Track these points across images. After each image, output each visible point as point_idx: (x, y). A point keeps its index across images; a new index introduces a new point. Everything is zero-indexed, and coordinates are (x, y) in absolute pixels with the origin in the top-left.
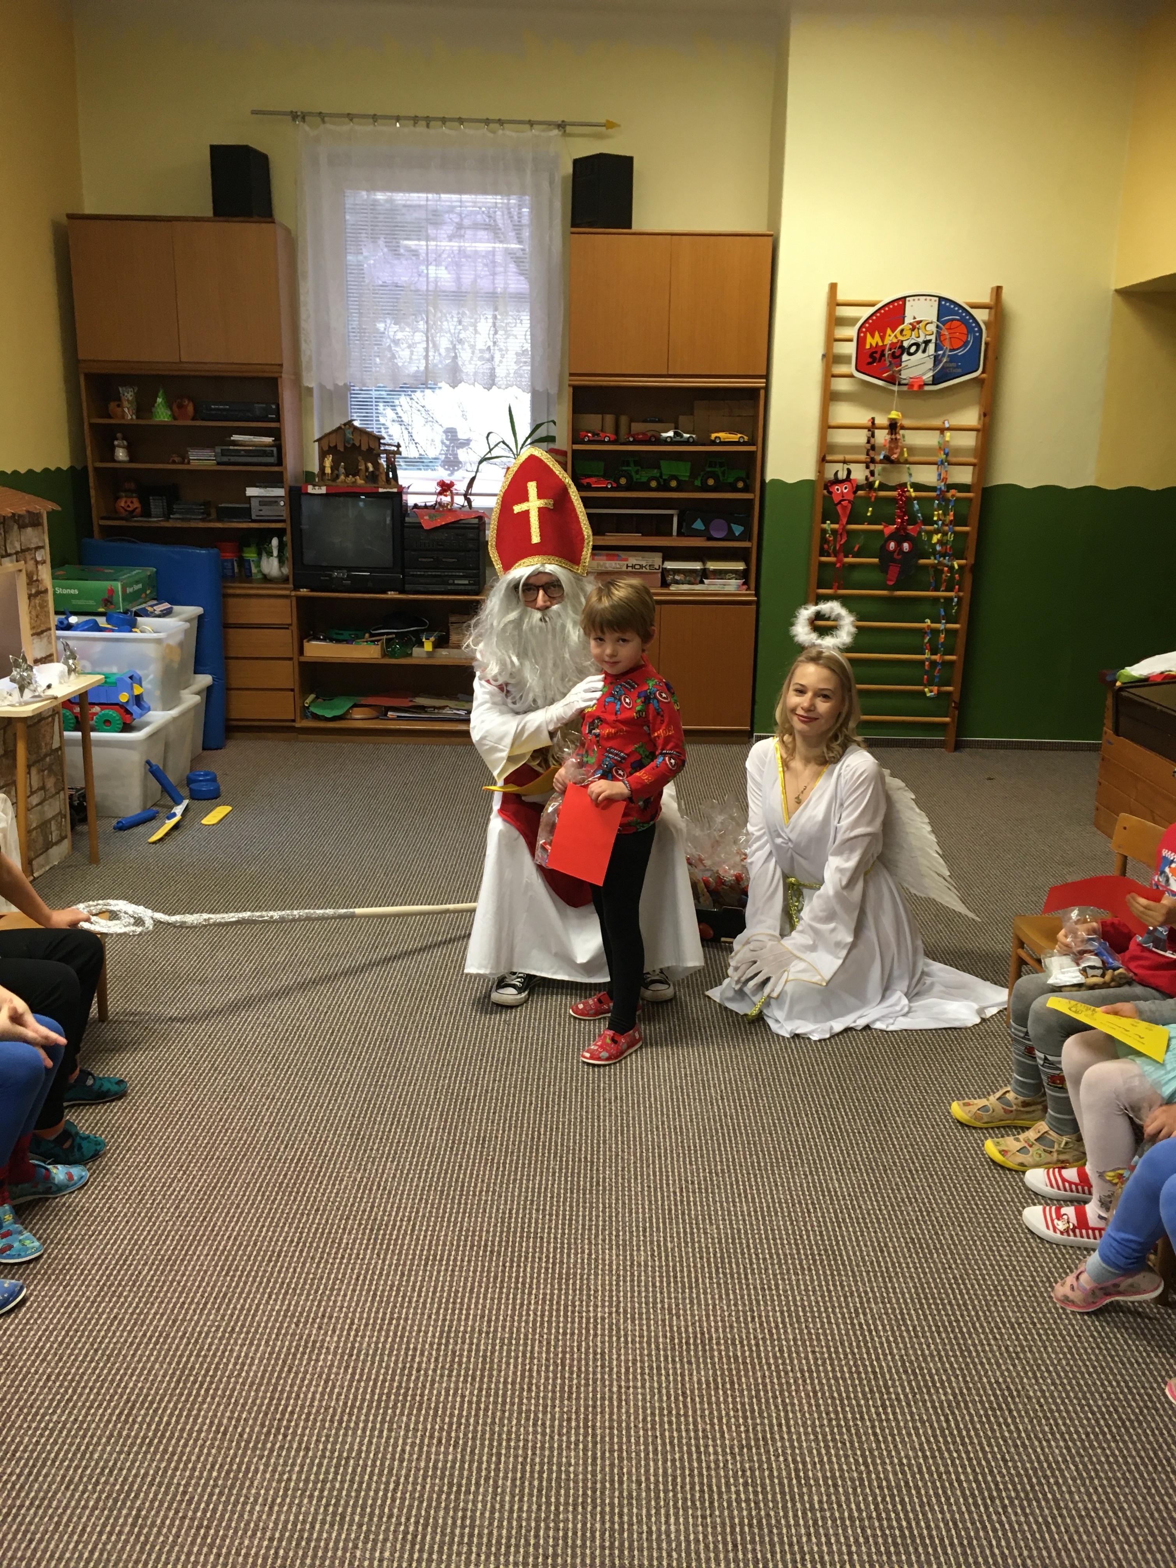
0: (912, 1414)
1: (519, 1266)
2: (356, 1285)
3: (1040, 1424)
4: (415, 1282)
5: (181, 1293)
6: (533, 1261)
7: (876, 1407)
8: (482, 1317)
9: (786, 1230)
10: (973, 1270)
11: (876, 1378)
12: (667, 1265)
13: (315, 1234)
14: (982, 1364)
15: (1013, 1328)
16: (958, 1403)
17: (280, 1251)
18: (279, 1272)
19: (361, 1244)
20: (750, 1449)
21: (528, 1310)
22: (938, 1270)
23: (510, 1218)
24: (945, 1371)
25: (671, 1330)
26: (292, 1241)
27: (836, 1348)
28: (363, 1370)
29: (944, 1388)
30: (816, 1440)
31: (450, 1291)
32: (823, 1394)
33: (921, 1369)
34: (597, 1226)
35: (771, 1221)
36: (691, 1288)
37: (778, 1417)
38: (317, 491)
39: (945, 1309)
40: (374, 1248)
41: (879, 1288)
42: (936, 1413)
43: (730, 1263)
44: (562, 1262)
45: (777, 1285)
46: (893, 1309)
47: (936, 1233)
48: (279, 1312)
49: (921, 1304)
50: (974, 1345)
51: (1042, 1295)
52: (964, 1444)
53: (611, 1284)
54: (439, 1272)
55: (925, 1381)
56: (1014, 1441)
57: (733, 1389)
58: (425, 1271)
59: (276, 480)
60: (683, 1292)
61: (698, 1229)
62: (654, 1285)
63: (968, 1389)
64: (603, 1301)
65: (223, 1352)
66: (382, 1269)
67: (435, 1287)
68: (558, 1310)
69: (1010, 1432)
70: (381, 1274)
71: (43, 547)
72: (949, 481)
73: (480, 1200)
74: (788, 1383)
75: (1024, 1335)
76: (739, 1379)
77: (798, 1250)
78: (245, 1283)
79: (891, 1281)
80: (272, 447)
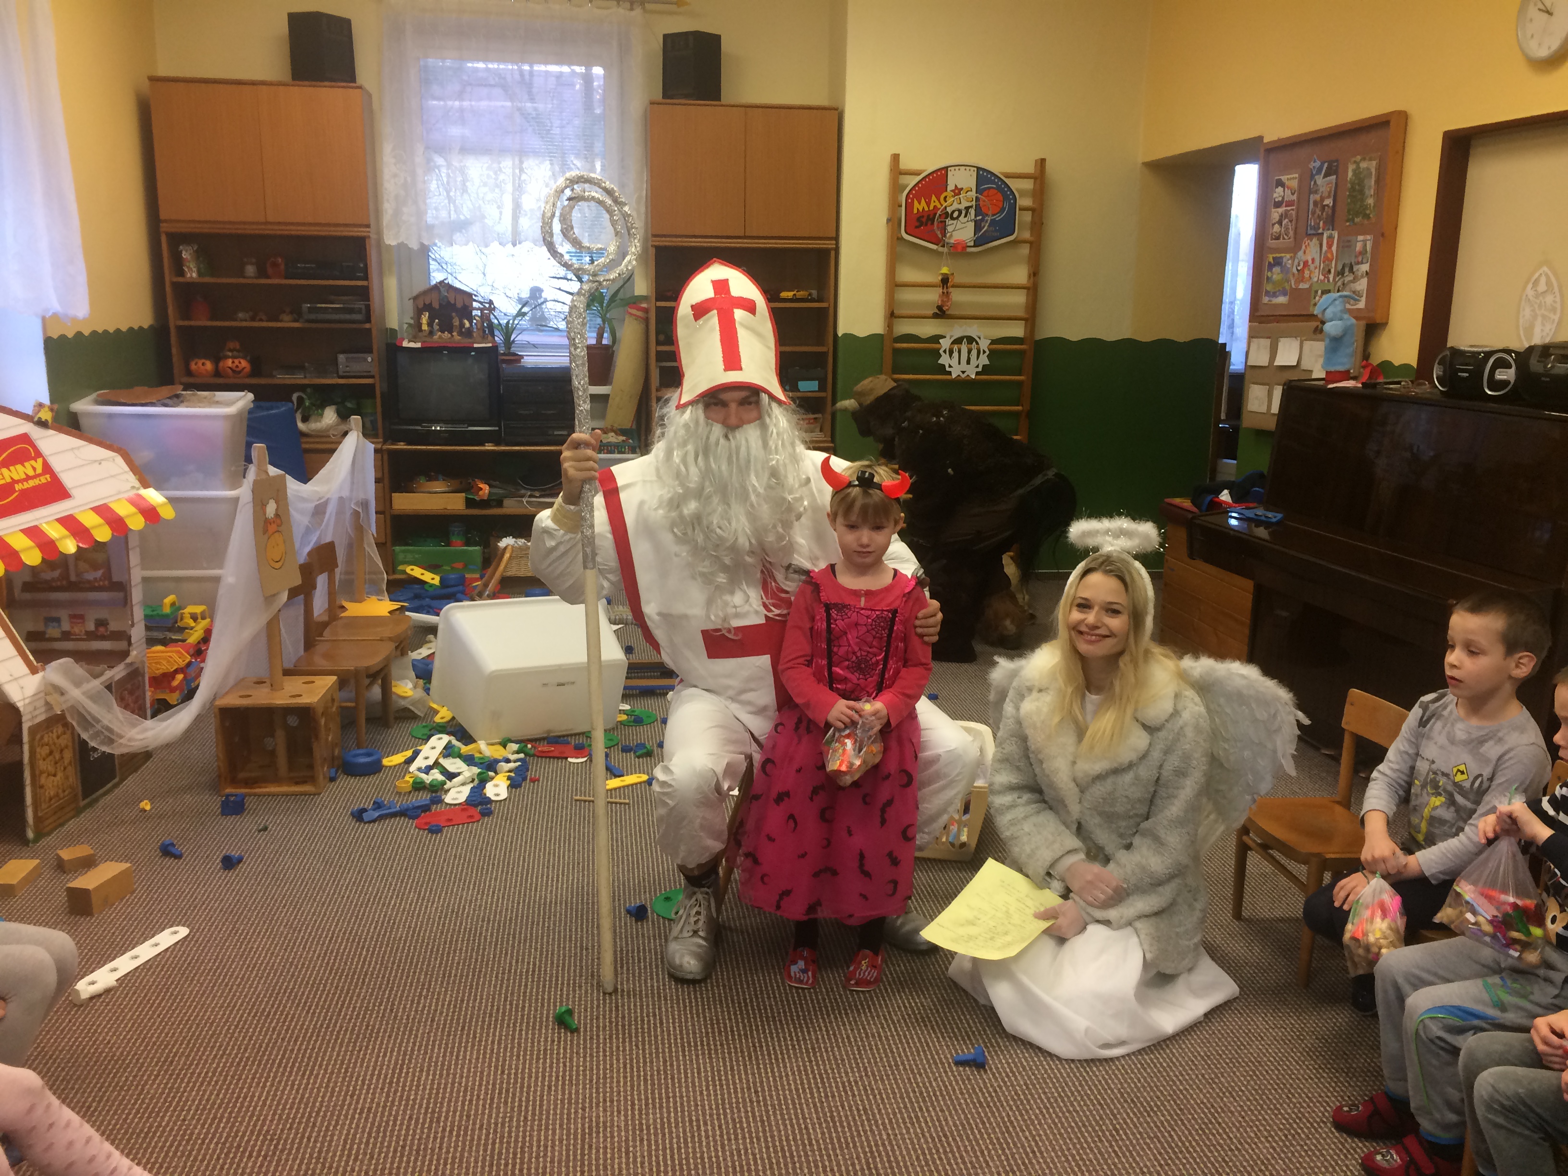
1: (767, 1045)
3: (1246, 1132)
15: (1205, 1061)
16: (1175, 1121)
24: (1158, 1097)
25: (918, 1086)
27: (1063, 1088)
29: (1161, 1111)
30: (1067, 1160)
32: (1062, 1124)
33: (1138, 1098)
38: (412, 345)
42: (1160, 1131)
50: (1176, 1076)
52: (1189, 1152)
53: (854, 1054)
55: (1144, 1107)
56: (1229, 1146)
63: (1181, 1110)
64: (852, 1068)
72: (1007, 335)
74: (1030, 1118)
76: (989, 1119)
80: (360, 305)
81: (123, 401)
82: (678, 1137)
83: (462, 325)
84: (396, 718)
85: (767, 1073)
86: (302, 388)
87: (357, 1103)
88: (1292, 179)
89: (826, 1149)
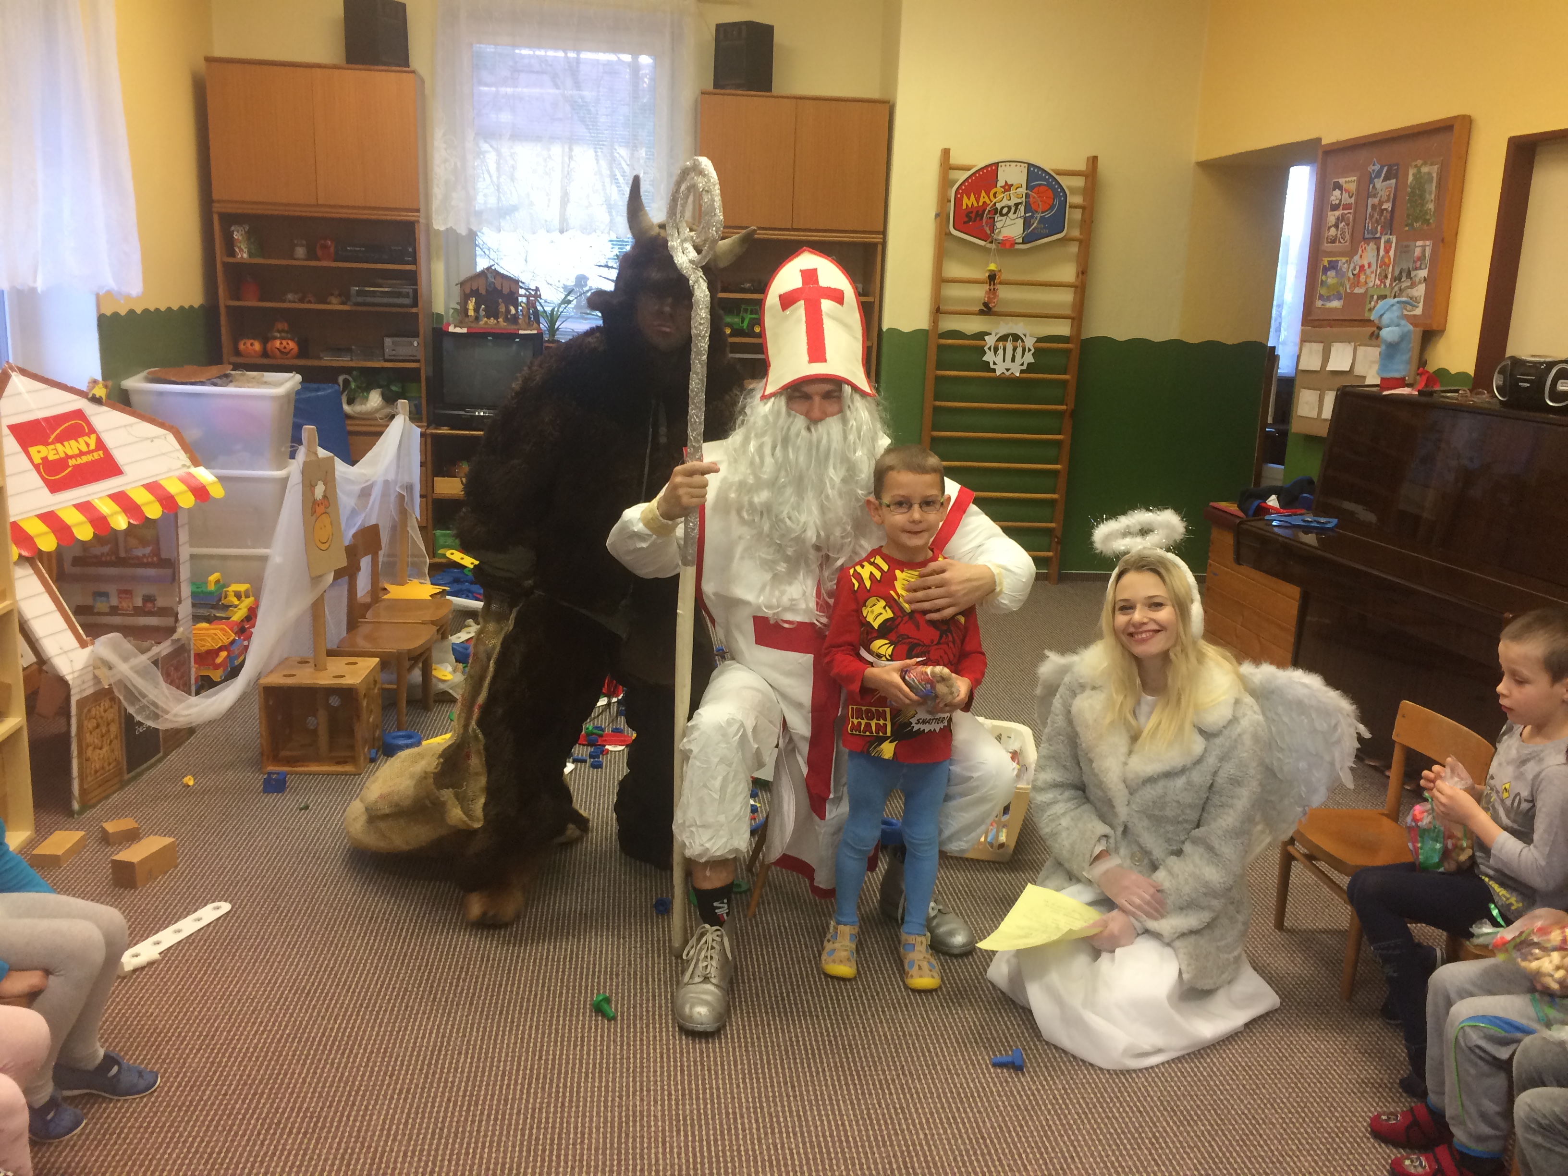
3: (1288, 1144)
16: (1216, 1131)
24: (1198, 1106)
25: (955, 1086)
27: (1102, 1094)
29: (1201, 1121)
30: (1106, 1167)
32: (1101, 1130)
33: (1178, 1106)
38: (458, 330)
42: (1201, 1141)
50: (1217, 1086)
52: (1230, 1163)
53: (891, 1052)
55: (1184, 1116)
63: (1222, 1120)
64: (888, 1066)
72: (1053, 333)
74: (1068, 1123)
76: (1027, 1122)
80: (408, 289)
81: (173, 379)
82: (715, 1129)
83: (508, 311)
84: (435, 702)
85: (803, 1068)
86: (348, 370)
87: (396, 1083)
88: (1350, 182)
89: (863, 1146)
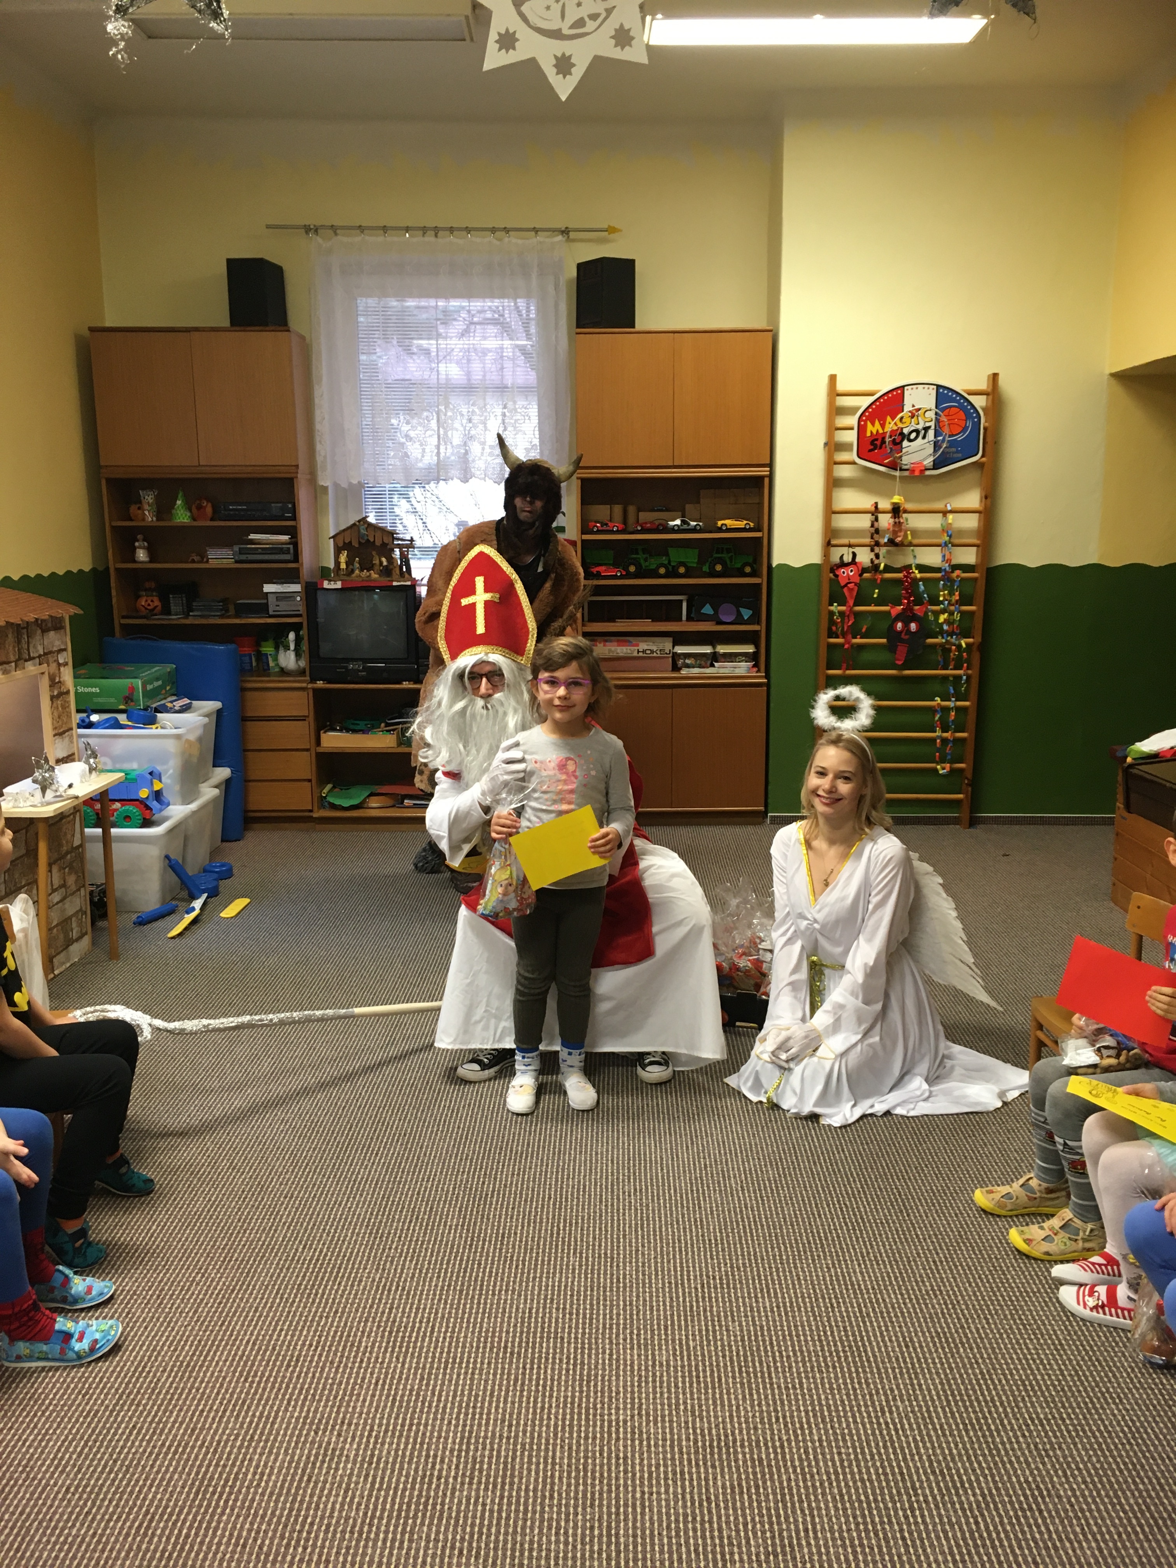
0: (940, 1516)
1: (539, 1368)
2: (375, 1390)
3: (1071, 1525)
4: (435, 1386)
5: (200, 1400)
6: (554, 1363)
7: (904, 1510)
8: (503, 1421)
9: (810, 1326)
10: (1000, 1365)
11: (903, 1480)
12: (690, 1365)
13: (334, 1337)
14: (1011, 1462)
15: (1042, 1425)
16: (987, 1505)
17: (299, 1356)
18: (298, 1377)
19: (380, 1347)
20: (776, 1556)
21: (549, 1413)
22: (964, 1366)
23: (530, 1317)
24: (974, 1470)
25: (695, 1432)
26: (311, 1345)
27: (862, 1449)
28: (382, 1479)
29: (973, 1489)
30: (844, 1546)
31: (470, 1394)
33: (949, 1469)
34: (618, 1325)
35: (794, 1317)
36: (714, 1388)
37: (805, 1522)
38: (332, 586)
39: (972, 1406)
40: (393, 1352)
41: (905, 1385)
42: (965, 1516)
43: (753, 1361)
44: (582, 1363)
45: (801, 1383)
46: (920, 1407)
47: (962, 1327)
48: (298, 1418)
49: (948, 1401)
50: (1003, 1443)
51: (1070, 1390)
52: (994, 1547)
53: (632, 1386)
54: (459, 1375)
55: (953, 1481)
56: (1045, 1542)
57: (758, 1493)
58: (444, 1374)
59: (292, 576)
60: (706, 1393)
61: (720, 1326)
62: (676, 1387)
63: (997, 1489)
64: (625, 1403)
65: (243, 1462)
66: (401, 1373)
67: (455, 1391)
68: (580, 1414)
69: (1040, 1533)
70: (400, 1378)
71: (65, 650)
72: (954, 562)
73: (499, 1299)
74: (814, 1486)
75: (1054, 1432)
76: (764, 1482)
77: (822, 1346)
78: (264, 1389)
79: (917, 1377)
80: (289, 545)
83: (381, 564)
85: (528, 1403)
89: (567, 1505)
